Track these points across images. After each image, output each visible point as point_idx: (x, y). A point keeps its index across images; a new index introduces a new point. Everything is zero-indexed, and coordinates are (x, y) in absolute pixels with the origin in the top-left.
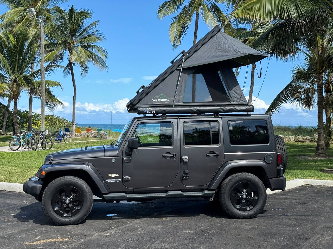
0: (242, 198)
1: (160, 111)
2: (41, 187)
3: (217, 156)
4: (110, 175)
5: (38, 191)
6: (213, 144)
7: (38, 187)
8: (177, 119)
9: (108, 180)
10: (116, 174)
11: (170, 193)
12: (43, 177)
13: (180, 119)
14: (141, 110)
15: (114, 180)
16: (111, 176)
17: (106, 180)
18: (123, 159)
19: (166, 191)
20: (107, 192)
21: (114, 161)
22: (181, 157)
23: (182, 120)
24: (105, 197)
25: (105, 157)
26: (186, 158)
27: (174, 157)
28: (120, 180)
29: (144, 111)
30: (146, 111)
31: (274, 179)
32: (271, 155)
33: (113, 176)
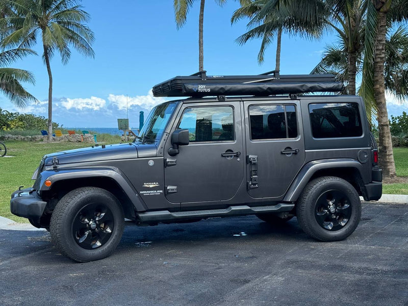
0: (331, 213)
1: (217, 89)
2: (45, 205)
3: (296, 153)
4: (146, 185)
5: (41, 211)
6: (289, 137)
7: (40, 205)
8: (240, 101)
9: (143, 192)
10: (155, 183)
11: (234, 208)
12: (47, 189)
13: (243, 101)
14: (190, 88)
15: (152, 192)
16: (148, 186)
17: (141, 192)
18: (165, 160)
19: (227, 206)
20: (144, 210)
21: (151, 163)
22: (247, 157)
23: (247, 104)
24: (142, 217)
25: (138, 158)
26: (253, 158)
27: (237, 156)
28: (162, 191)
29: (194, 89)
30: (196, 89)
31: (370, 184)
32: (364, 152)
33: (151, 186)
